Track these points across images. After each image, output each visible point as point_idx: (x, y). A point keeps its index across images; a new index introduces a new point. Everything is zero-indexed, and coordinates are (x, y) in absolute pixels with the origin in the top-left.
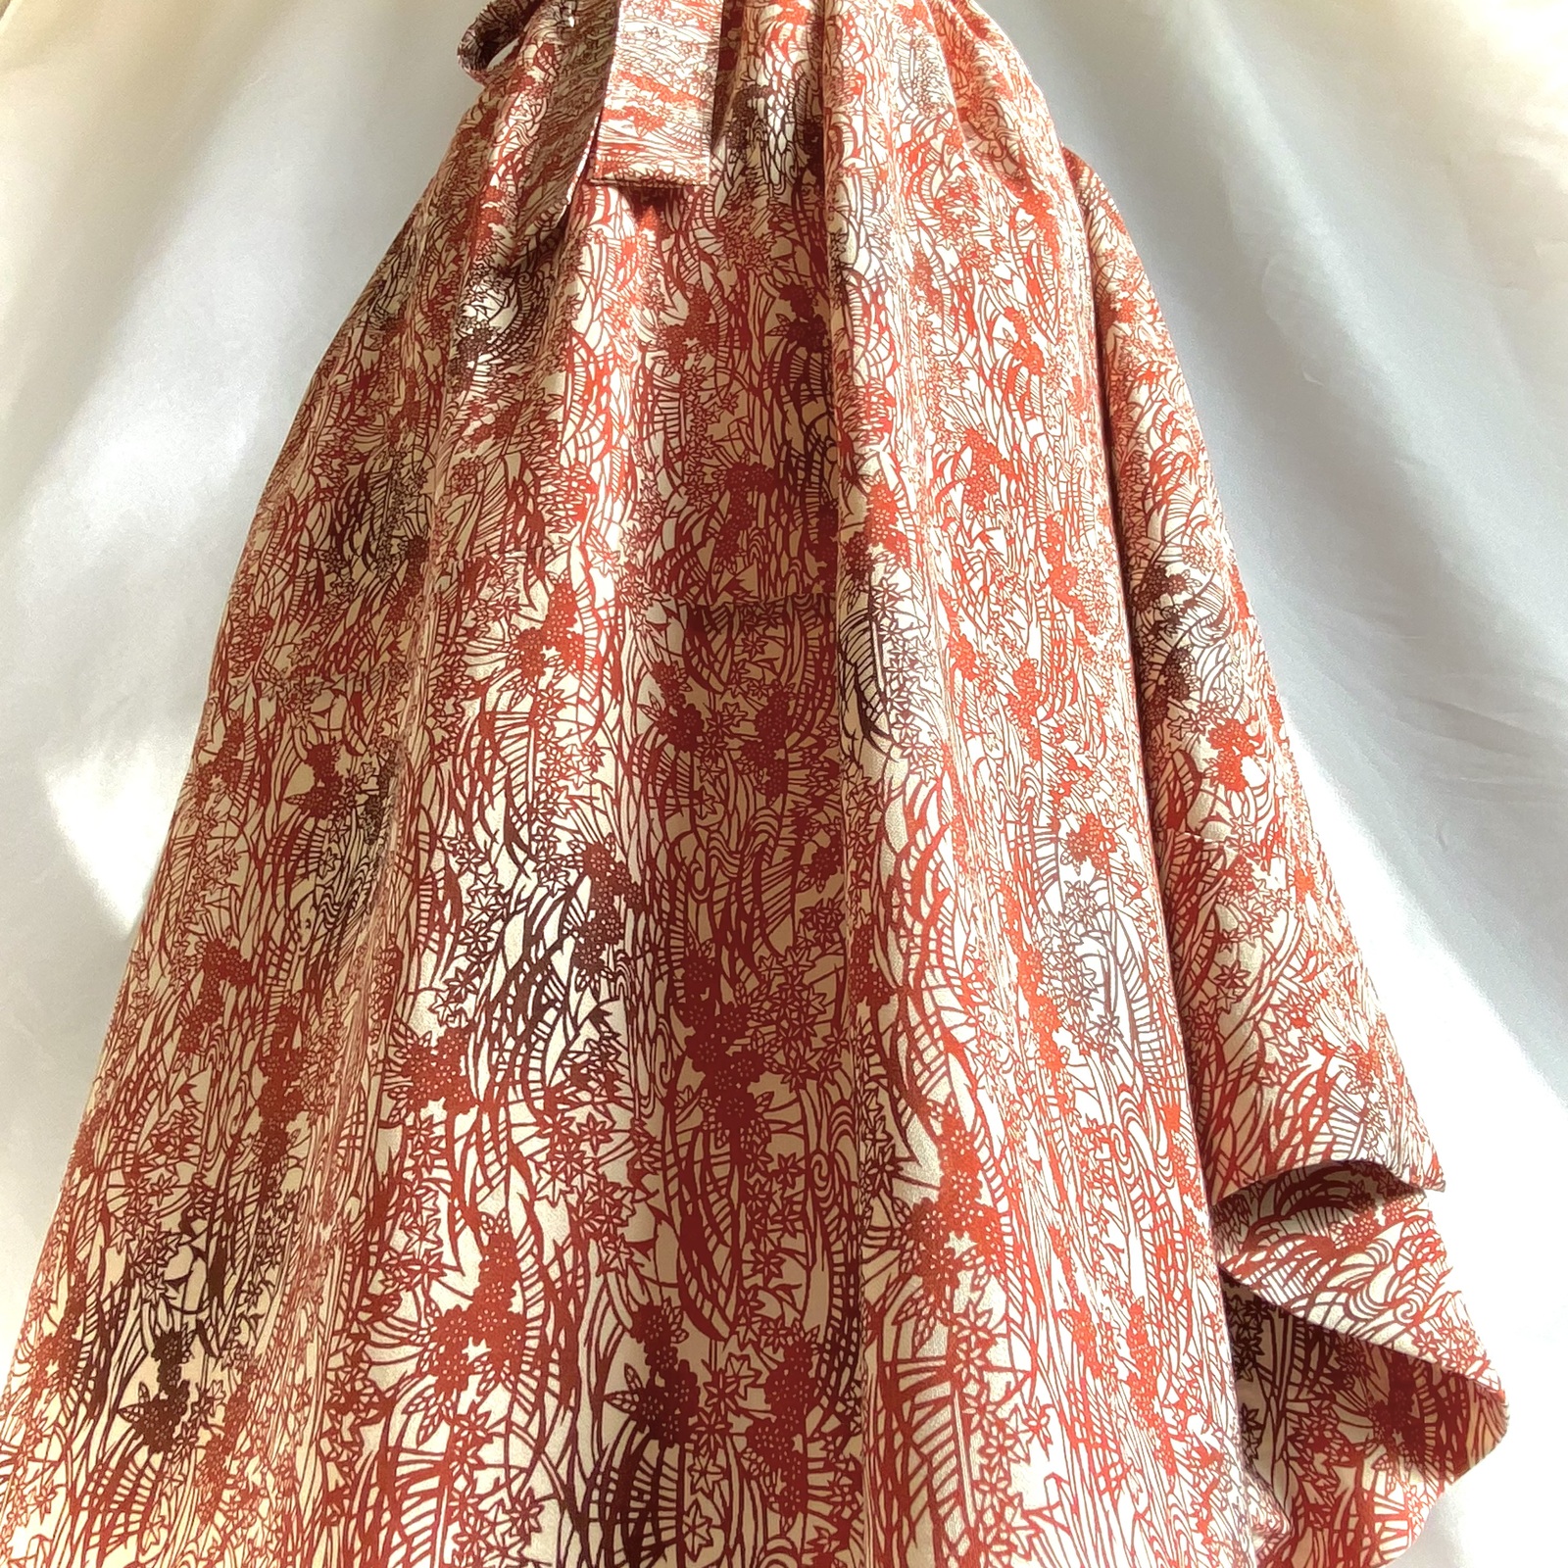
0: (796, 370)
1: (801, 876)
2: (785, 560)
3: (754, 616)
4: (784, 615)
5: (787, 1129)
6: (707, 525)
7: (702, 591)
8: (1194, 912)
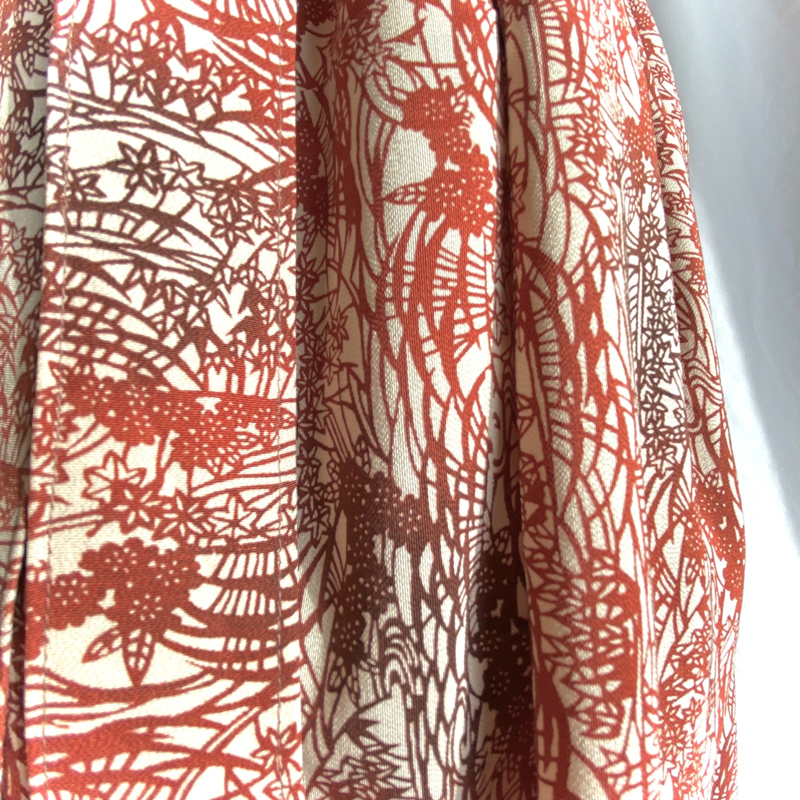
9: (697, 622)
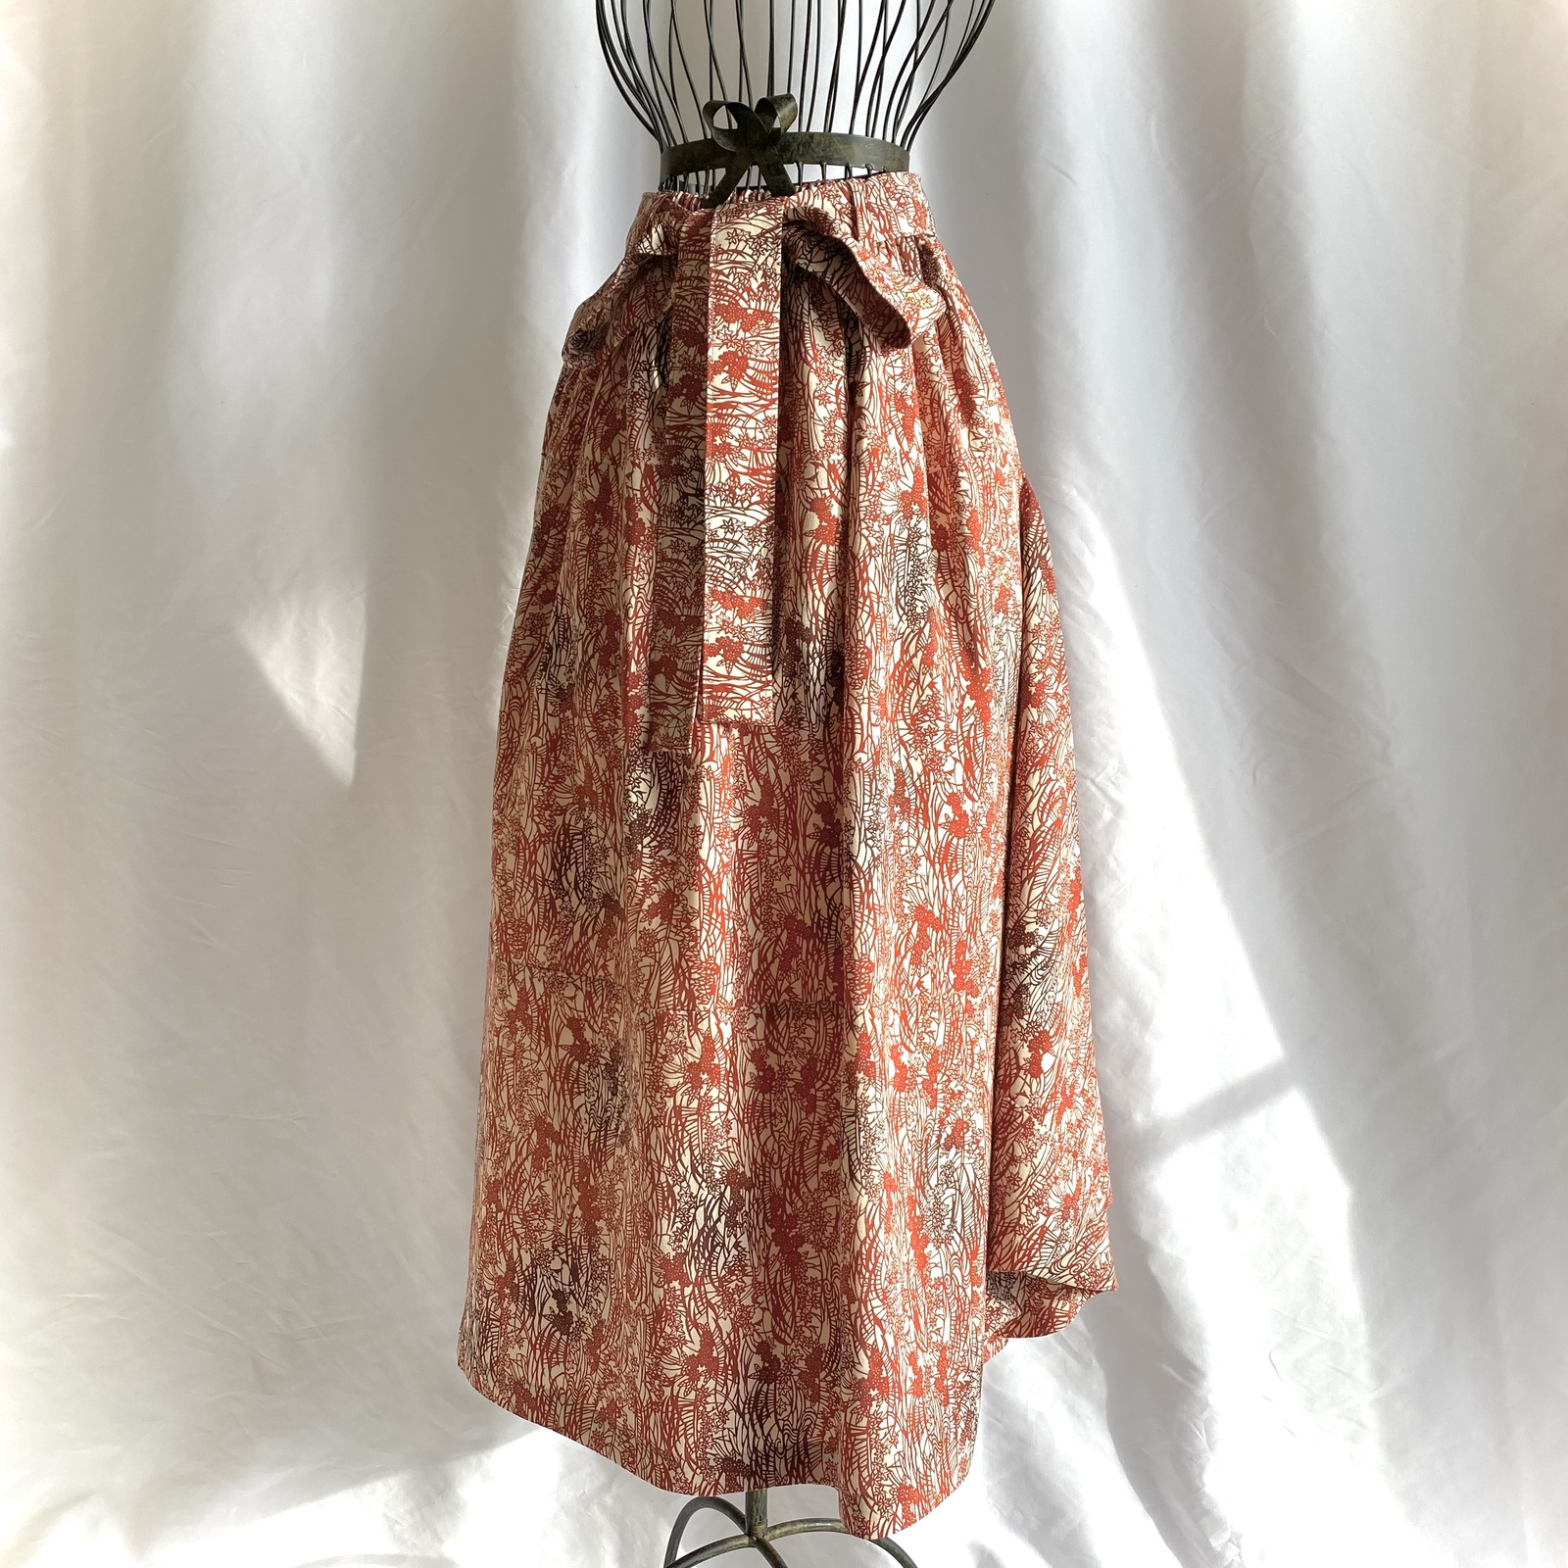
0: (824, 862)
1: (822, 1156)
2: (816, 980)
3: (801, 1011)
4: (815, 1013)
5: (814, 1267)
6: (774, 949)
7: (773, 992)
8: (1005, 1140)
9: (928, 692)
